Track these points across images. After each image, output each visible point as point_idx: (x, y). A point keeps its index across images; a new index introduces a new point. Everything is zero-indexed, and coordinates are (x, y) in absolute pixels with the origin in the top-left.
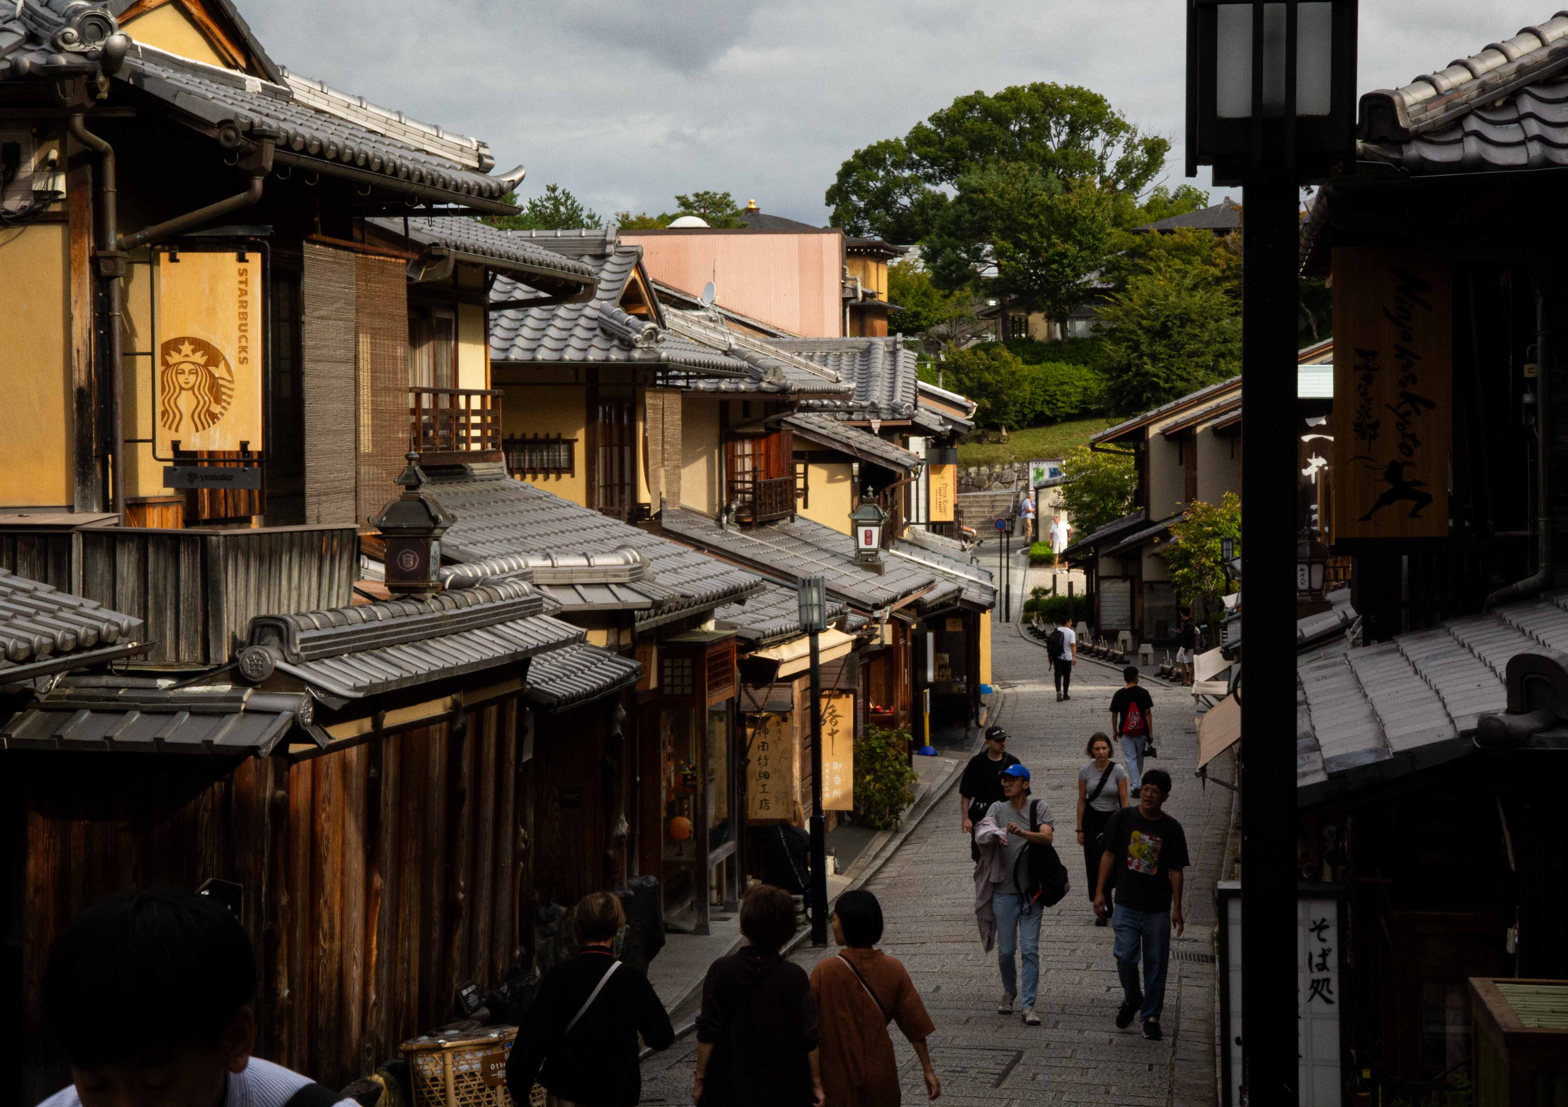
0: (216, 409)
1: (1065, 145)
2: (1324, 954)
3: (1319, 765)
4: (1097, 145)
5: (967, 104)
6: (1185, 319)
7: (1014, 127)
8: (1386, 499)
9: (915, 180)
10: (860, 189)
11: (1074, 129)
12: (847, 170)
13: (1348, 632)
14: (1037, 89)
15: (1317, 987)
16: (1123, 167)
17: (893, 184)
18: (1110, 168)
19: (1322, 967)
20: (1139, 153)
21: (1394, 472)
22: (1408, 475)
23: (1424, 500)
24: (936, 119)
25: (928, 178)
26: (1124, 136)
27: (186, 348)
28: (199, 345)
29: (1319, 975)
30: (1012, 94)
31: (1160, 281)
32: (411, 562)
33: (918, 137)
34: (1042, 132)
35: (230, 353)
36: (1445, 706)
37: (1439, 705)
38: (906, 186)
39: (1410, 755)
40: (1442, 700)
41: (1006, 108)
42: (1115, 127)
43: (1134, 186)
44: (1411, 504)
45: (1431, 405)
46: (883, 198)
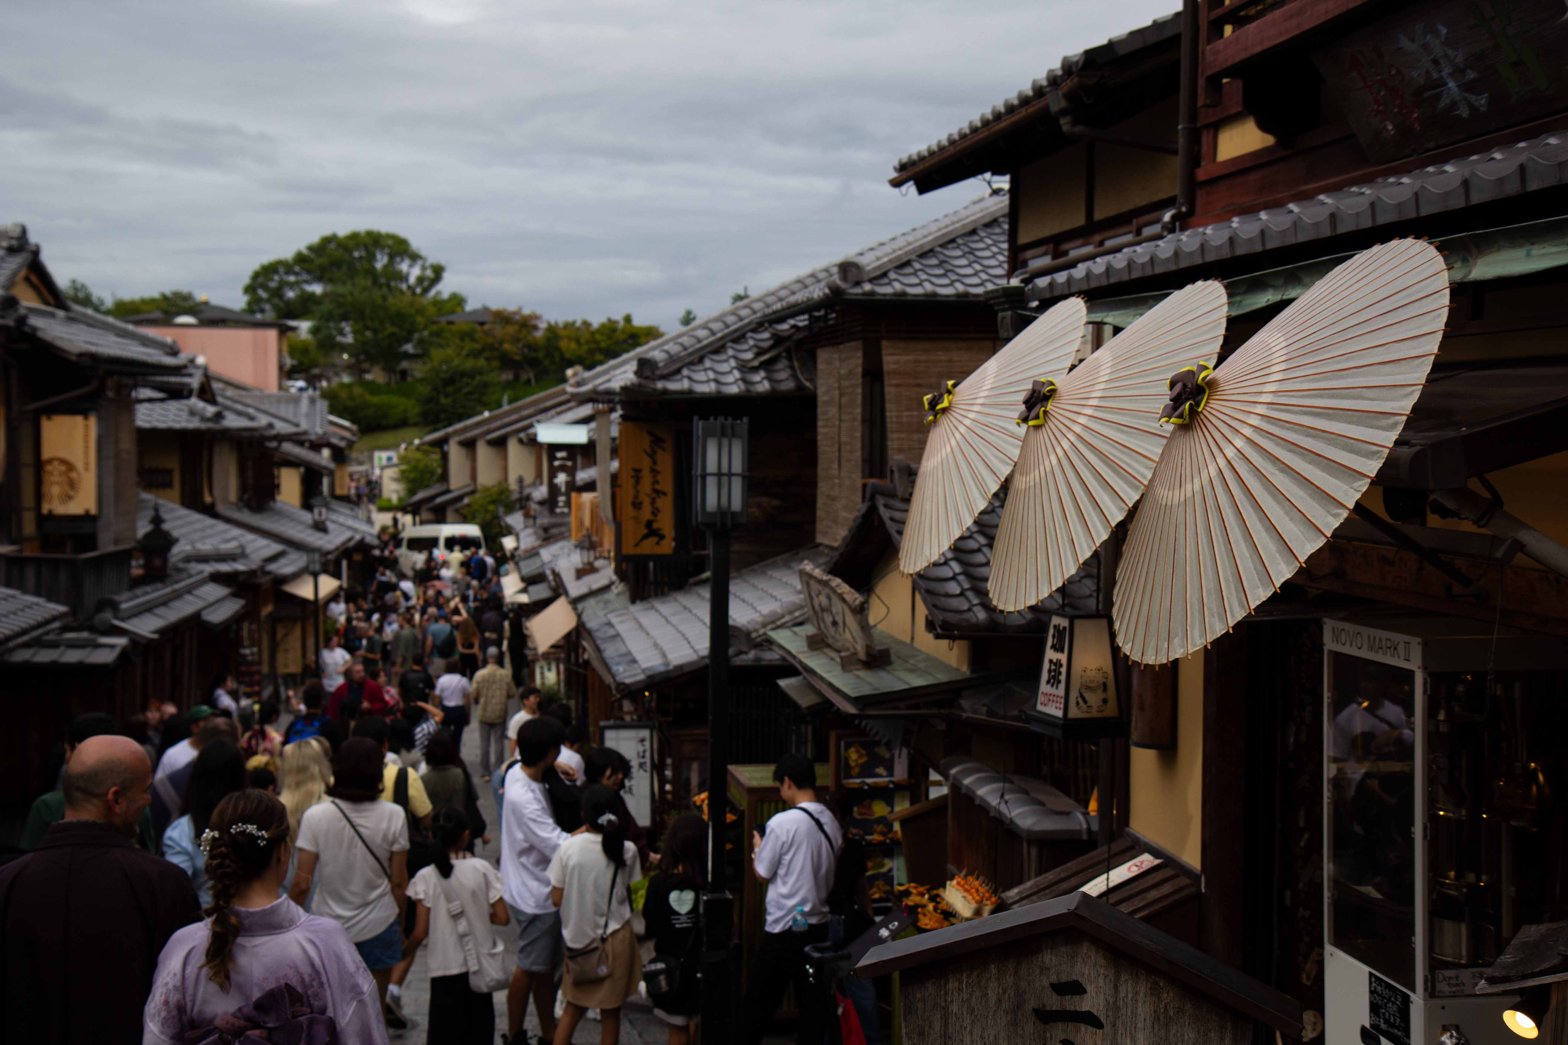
0: (72, 493)
1: (385, 267)
2: (644, 752)
3: (639, 671)
4: (404, 267)
5: (328, 241)
6: (463, 374)
7: (356, 254)
8: (645, 537)
9: (297, 283)
10: (265, 287)
11: (392, 257)
12: (256, 276)
13: (613, 588)
14: (369, 234)
15: (641, 765)
16: (420, 280)
17: (283, 284)
18: (412, 280)
19: (644, 757)
20: (429, 273)
21: (649, 524)
22: (655, 526)
23: (662, 537)
24: (311, 248)
25: (306, 282)
26: (420, 262)
27: (56, 463)
28: (63, 461)
29: (642, 760)
30: (354, 236)
31: (450, 351)
32: (157, 562)
33: (300, 259)
34: (372, 257)
35: (79, 464)
36: (689, 643)
37: (685, 642)
38: (292, 286)
39: (680, 667)
40: (687, 639)
41: (351, 244)
42: (415, 257)
43: (426, 290)
44: (656, 539)
45: (665, 494)
46: (278, 293)
